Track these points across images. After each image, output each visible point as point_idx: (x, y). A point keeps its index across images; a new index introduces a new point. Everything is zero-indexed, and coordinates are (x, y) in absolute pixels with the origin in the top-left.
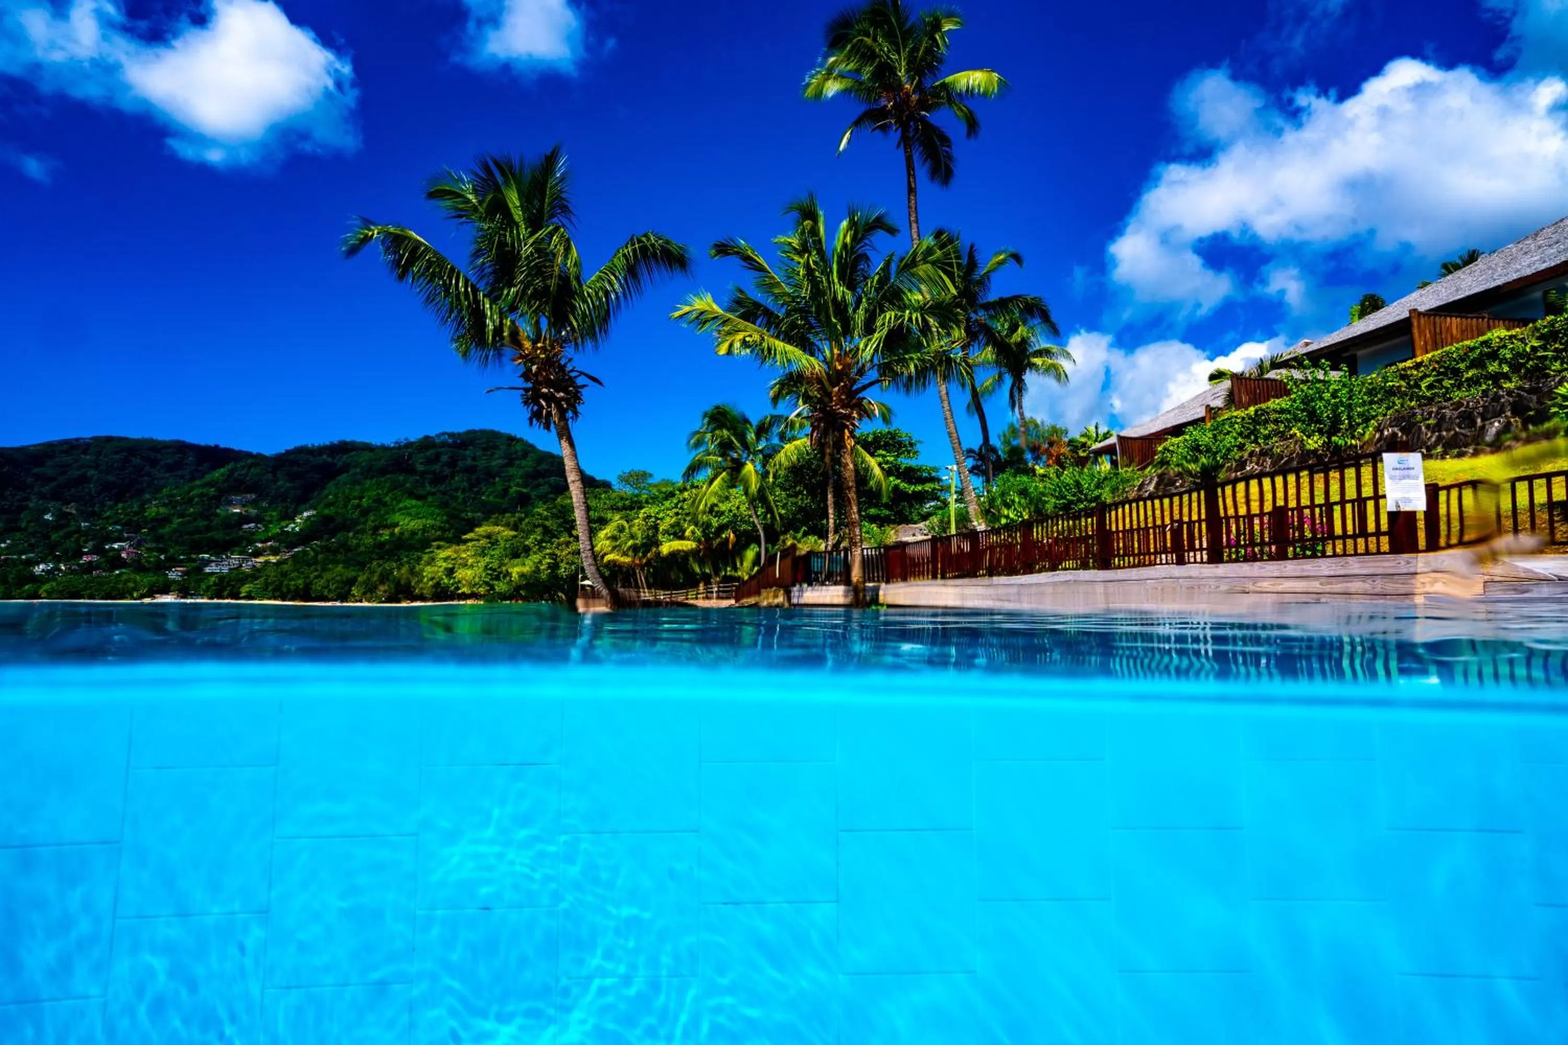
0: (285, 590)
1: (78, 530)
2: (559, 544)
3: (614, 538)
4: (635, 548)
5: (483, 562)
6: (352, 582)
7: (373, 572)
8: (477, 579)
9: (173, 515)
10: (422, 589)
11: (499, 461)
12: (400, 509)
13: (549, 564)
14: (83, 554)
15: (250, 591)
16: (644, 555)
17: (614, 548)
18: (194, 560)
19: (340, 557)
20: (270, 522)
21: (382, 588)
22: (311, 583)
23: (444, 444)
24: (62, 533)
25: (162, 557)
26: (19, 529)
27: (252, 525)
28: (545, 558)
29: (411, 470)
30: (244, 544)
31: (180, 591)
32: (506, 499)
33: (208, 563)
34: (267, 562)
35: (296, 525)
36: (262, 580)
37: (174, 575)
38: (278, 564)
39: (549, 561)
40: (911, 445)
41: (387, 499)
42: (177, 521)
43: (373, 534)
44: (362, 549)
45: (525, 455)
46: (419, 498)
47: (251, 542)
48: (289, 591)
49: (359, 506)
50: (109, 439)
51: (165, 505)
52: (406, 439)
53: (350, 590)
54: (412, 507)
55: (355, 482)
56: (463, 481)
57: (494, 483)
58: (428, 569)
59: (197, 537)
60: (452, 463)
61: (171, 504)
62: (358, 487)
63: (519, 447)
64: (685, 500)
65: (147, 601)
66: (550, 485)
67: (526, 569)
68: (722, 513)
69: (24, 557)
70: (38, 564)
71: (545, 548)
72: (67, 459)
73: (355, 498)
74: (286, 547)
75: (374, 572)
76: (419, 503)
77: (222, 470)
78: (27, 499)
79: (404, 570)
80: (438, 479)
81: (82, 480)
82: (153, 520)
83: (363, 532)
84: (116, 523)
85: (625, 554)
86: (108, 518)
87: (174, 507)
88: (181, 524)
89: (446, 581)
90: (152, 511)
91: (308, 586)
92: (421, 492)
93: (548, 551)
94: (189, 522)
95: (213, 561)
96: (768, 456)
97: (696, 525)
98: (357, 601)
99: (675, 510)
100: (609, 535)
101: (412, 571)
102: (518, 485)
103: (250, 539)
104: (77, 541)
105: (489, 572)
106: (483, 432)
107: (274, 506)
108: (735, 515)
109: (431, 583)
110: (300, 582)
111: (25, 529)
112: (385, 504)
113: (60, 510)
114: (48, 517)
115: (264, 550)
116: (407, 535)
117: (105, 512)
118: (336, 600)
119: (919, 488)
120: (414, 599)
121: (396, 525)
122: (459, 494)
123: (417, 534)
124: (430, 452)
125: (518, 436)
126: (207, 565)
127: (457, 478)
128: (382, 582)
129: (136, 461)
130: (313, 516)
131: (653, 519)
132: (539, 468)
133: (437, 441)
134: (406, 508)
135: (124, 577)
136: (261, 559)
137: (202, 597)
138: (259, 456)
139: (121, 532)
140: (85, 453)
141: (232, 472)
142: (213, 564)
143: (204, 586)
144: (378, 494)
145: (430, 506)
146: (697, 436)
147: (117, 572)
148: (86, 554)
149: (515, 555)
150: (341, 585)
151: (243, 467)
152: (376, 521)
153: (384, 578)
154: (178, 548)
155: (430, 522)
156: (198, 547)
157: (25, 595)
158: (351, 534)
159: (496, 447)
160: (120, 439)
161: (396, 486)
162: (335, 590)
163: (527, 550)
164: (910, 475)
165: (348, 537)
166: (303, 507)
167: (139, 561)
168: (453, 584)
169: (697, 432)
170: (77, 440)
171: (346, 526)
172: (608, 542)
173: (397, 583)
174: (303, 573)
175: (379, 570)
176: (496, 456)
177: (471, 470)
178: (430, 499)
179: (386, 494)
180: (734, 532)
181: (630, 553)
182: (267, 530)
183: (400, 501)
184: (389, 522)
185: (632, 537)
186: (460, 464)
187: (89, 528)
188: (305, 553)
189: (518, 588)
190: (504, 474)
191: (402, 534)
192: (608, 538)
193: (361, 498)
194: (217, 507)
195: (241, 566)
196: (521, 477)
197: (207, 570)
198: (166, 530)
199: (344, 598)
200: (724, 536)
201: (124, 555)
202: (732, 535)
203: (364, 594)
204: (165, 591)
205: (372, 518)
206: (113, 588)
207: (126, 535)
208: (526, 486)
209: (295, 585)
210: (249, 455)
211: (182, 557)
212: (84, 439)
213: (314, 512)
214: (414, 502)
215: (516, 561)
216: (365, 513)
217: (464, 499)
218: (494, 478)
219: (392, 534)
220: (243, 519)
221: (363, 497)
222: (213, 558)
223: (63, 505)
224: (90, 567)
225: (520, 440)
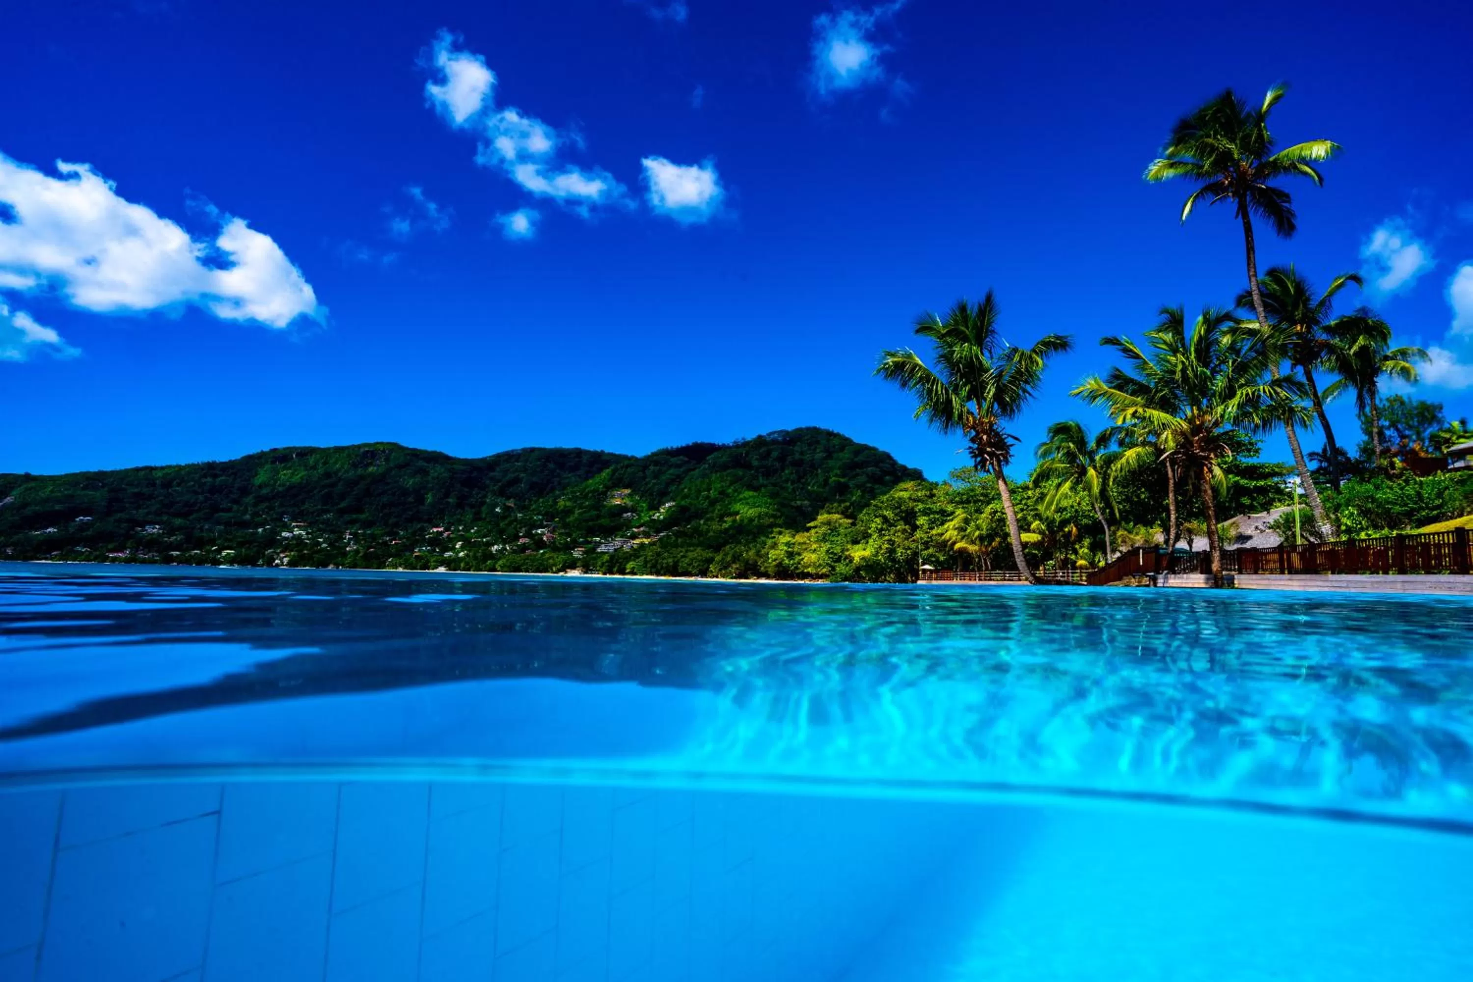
0: (659, 567)
1: (516, 520)
2: (896, 532)
3: (962, 529)
4: (981, 538)
5: (825, 547)
6: (710, 561)
7: (726, 555)
8: (821, 562)
9: (575, 507)
10: (766, 567)
11: (821, 454)
12: (740, 500)
13: (887, 548)
14: (519, 537)
15: (634, 568)
16: (990, 544)
17: (963, 538)
18: (590, 543)
19: (695, 541)
20: (642, 511)
21: (734, 566)
22: (678, 561)
23: (774, 442)
24: (506, 522)
25: (569, 539)
26: (480, 519)
27: (629, 514)
28: (883, 544)
29: (748, 466)
30: (625, 528)
31: (583, 566)
32: (827, 488)
33: (599, 544)
34: (642, 545)
35: (660, 514)
36: (642, 558)
37: (577, 553)
38: (651, 544)
39: (887, 546)
40: (1251, 444)
41: (730, 491)
42: (577, 511)
43: (719, 521)
44: (711, 534)
45: (842, 449)
46: (756, 489)
47: (629, 528)
48: (662, 568)
49: (708, 497)
50: (533, 450)
51: (569, 499)
52: (743, 439)
53: (708, 567)
54: (750, 497)
55: (704, 476)
56: (792, 473)
57: (817, 475)
58: (772, 552)
59: (591, 523)
60: (782, 459)
61: (574, 499)
62: (707, 480)
63: (836, 441)
64: (1029, 498)
65: (561, 574)
66: (868, 475)
67: (867, 553)
68: (1065, 509)
69: (484, 540)
70: (493, 545)
71: (884, 535)
72: (508, 465)
73: (704, 491)
74: (654, 532)
75: (728, 554)
76: (755, 494)
77: (607, 471)
78: (485, 496)
79: (751, 553)
80: (768, 473)
81: (516, 481)
82: (563, 511)
83: (712, 519)
84: (538, 514)
85: (973, 542)
86: (534, 510)
87: (575, 502)
88: (580, 514)
89: (787, 562)
90: (562, 503)
91: (676, 564)
92: (755, 483)
93: (887, 538)
94: (585, 512)
95: (602, 543)
96: (1109, 461)
97: (1041, 520)
98: (714, 577)
99: (1020, 506)
100: (957, 526)
101: (758, 553)
102: (836, 475)
103: (628, 525)
104: (515, 528)
105: (831, 556)
106: (808, 429)
107: (644, 499)
108: (1076, 511)
109: (774, 563)
110: (670, 560)
111: (485, 519)
112: (728, 496)
113: (504, 504)
114: (498, 510)
115: (639, 533)
116: (746, 521)
117: (532, 505)
118: (697, 575)
119: (1262, 483)
120: (760, 575)
121: (737, 513)
122: (789, 484)
123: (754, 520)
124: (763, 450)
125: (835, 432)
126: (599, 546)
127: (787, 472)
128: (734, 562)
129: (551, 466)
130: (673, 506)
131: (999, 514)
132: (856, 459)
133: (768, 439)
134: (745, 498)
135: (547, 556)
136: (637, 541)
137: (598, 571)
138: (633, 458)
139: (541, 520)
140: (517, 461)
141: (614, 471)
142: (603, 545)
143: (600, 563)
144: (722, 487)
145: (764, 496)
146: (1044, 448)
147: (542, 551)
148: (522, 537)
149: (856, 542)
150: (701, 564)
151: (622, 468)
152: (721, 510)
153: (736, 558)
154: (578, 532)
155: (764, 510)
156: (592, 532)
157: (487, 568)
158: (702, 522)
159: (818, 442)
160: (540, 449)
161: (737, 480)
162: (697, 567)
163: (866, 536)
164: (1252, 472)
165: (700, 524)
166: (664, 499)
167: (554, 543)
168: (793, 565)
169: (1044, 444)
170: (512, 451)
171: (699, 514)
172: (956, 533)
173: (747, 562)
174: (672, 553)
175: (731, 553)
176: (818, 450)
177: (798, 464)
178: (763, 490)
179: (729, 487)
180: (1076, 526)
181: (977, 542)
182: (640, 518)
183: (740, 493)
184: (732, 510)
185: (978, 528)
186: (789, 459)
187: (522, 518)
188: (668, 536)
189: (858, 569)
190: (824, 466)
191: (742, 520)
192: (956, 529)
193: (709, 490)
194: (605, 500)
195: (623, 546)
196: (839, 469)
197: (599, 550)
198: (571, 519)
199: (704, 573)
200: (1066, 530)
201: (545, 538)
202: (1074, 529)
203: (720, 570)
204: (573, 567)
205: (719, 507)
206: (541, 564)
207: (545, 523)
208: (843, 476)
209: (667, 563)
210: (626, 457)
211: (581, 540)
212: (517, 450)
213: (674, 503)
214: (751, 493)
215: (857, 547)
216: (713, 503)
217: (793, 489)
218: (817, 470)
219: (734, 521)
220: (623, 509)
221: (711, 489)
222: (603, 541)
223: (506, 500)
224: (524, 548)
225: (837, 435)
